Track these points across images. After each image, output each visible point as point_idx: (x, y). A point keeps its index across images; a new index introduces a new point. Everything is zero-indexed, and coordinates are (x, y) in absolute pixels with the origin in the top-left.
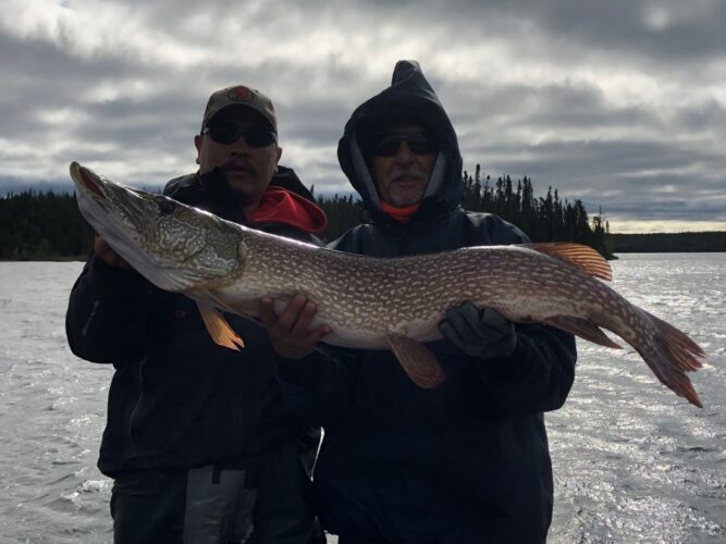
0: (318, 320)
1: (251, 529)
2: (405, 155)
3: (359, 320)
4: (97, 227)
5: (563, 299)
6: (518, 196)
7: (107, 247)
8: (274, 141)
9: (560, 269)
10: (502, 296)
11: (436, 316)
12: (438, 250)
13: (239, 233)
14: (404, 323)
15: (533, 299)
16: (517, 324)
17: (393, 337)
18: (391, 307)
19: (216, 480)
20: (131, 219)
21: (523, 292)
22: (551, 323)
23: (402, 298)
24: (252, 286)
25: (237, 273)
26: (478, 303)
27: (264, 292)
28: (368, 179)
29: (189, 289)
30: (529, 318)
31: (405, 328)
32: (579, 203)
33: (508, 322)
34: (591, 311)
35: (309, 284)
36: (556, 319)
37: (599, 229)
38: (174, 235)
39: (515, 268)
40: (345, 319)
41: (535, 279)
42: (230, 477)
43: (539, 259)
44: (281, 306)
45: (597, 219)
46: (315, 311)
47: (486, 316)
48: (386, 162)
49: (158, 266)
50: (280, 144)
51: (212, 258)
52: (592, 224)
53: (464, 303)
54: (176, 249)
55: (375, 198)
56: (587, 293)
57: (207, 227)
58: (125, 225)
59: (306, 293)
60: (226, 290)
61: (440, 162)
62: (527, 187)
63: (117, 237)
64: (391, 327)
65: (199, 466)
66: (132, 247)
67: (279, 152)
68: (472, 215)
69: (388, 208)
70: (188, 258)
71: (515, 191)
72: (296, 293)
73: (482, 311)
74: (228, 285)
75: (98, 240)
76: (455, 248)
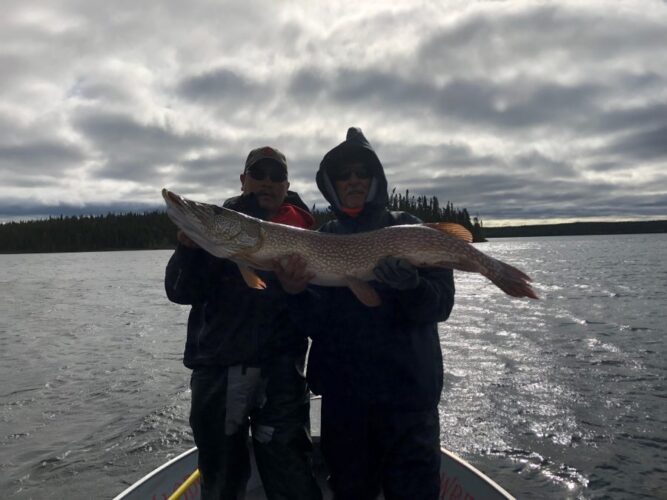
0: (308, 269)
1: (265, 400)
2: (354, 179)
3: (329, 269)
4: (180, 225)
5: (444, 252)
6: (430, 208)
7: (185, 236)
8: (286, 178)
9: (442, 236)
10: (409, 252)
11: (372, 265)
12: (372, 229)
13: (260, 224)
14: (354, 269)
15: (427, 253)
16: (418, 268)
17: (348, 277)
18: (347, 261)
19: (244, 373)
20: (199, 217)
21: (420, 249)
22: (438, 265)
23: (353, 255)
24: (269, 251)
25: (260, 245)
26: (396, 256)
27: (276, 255)
28: (334, 195)
29: (234, 256)
30: (425, 264)
31: (355, 272)
32: (465, 210)
33: (414, 267)
34: (460, 258)
35: (301, 249)
36: (441, 263)
37: (477, 225)
38: (222, 226)
39: (416, 236)
40: (322, 268)
41: (428, 242)
42: (252, 372)
43: (430, 231)
44: (285, 263)
45: (476, 219)
46: (306, 264)
47: (401, 264)
48: (343, 184)
49: (215, 244)
50: (289, 180)
51: (246, 237)
52: (473, 222)
53: (388, 257)
54: (225, 233)
55: (338, 204)
56: (457, 248)
57: (241, 220)
58: (195, 222)
59: (299, 255)
60: (255, 254)
61: (374, 183)
62: (435, 201)
63: (191, 230)
64: (348, 273)
65: (234, 364)
66: (200, 234)
67: (288, 184)
68: (394, 213)
69: (345, 210)
70: (232, 238)
71: (428, 204)
72: (293, 254)
73: (398, 261)
74: (256, 251)
75: (179, 233)
76: (382, 227)
